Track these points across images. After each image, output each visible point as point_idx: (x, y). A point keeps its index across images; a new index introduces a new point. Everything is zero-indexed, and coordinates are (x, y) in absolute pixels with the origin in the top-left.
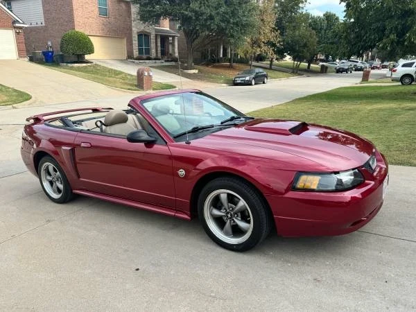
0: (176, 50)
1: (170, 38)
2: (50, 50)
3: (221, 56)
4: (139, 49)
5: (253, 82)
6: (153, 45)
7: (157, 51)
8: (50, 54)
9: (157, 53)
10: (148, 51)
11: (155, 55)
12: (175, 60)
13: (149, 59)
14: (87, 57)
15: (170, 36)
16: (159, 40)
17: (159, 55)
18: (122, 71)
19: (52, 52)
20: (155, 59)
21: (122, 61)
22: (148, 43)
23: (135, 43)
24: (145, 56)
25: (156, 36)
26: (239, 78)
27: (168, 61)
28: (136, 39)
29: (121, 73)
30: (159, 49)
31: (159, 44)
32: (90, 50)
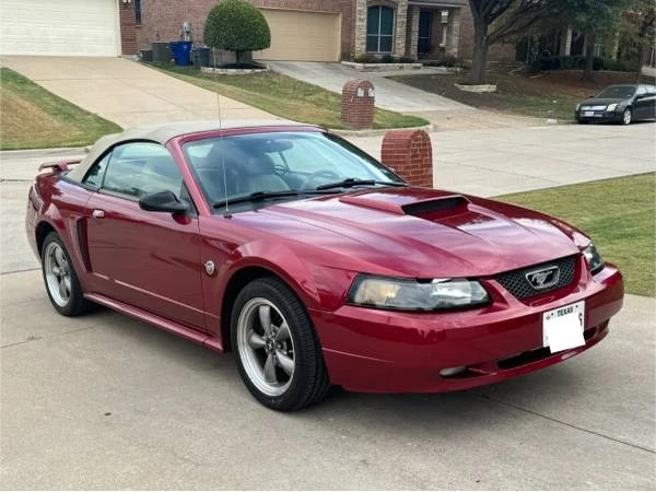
0: (455, 40)
1: (445, 14)
2: (187, 39)
3: (568, 53)
4: (368, 38)
5: (627, 118)
6: (399, 30)
7: (408, 41)
8: (185, 47)
9: (408, 48)
10: (388, 44)
11: (403, 51)
12: (450, 63)
13: (388, 60)
14: (257, 55)
15: (445, 9)
16: (416, 18)
17: (414, 51)
18: (321, 85)
19: (189, 44)
20: (402, 60)
21: (328, 64)
22: (389, 27)
23: (361, 25)
24: (379, 54)
25: (410, 9)
26: (592, 105)
27: (432, 65)
28: (364, 17)
29: (319, 90)
30: (415, 37)
31: (415, 27)
32: (264, 42)
